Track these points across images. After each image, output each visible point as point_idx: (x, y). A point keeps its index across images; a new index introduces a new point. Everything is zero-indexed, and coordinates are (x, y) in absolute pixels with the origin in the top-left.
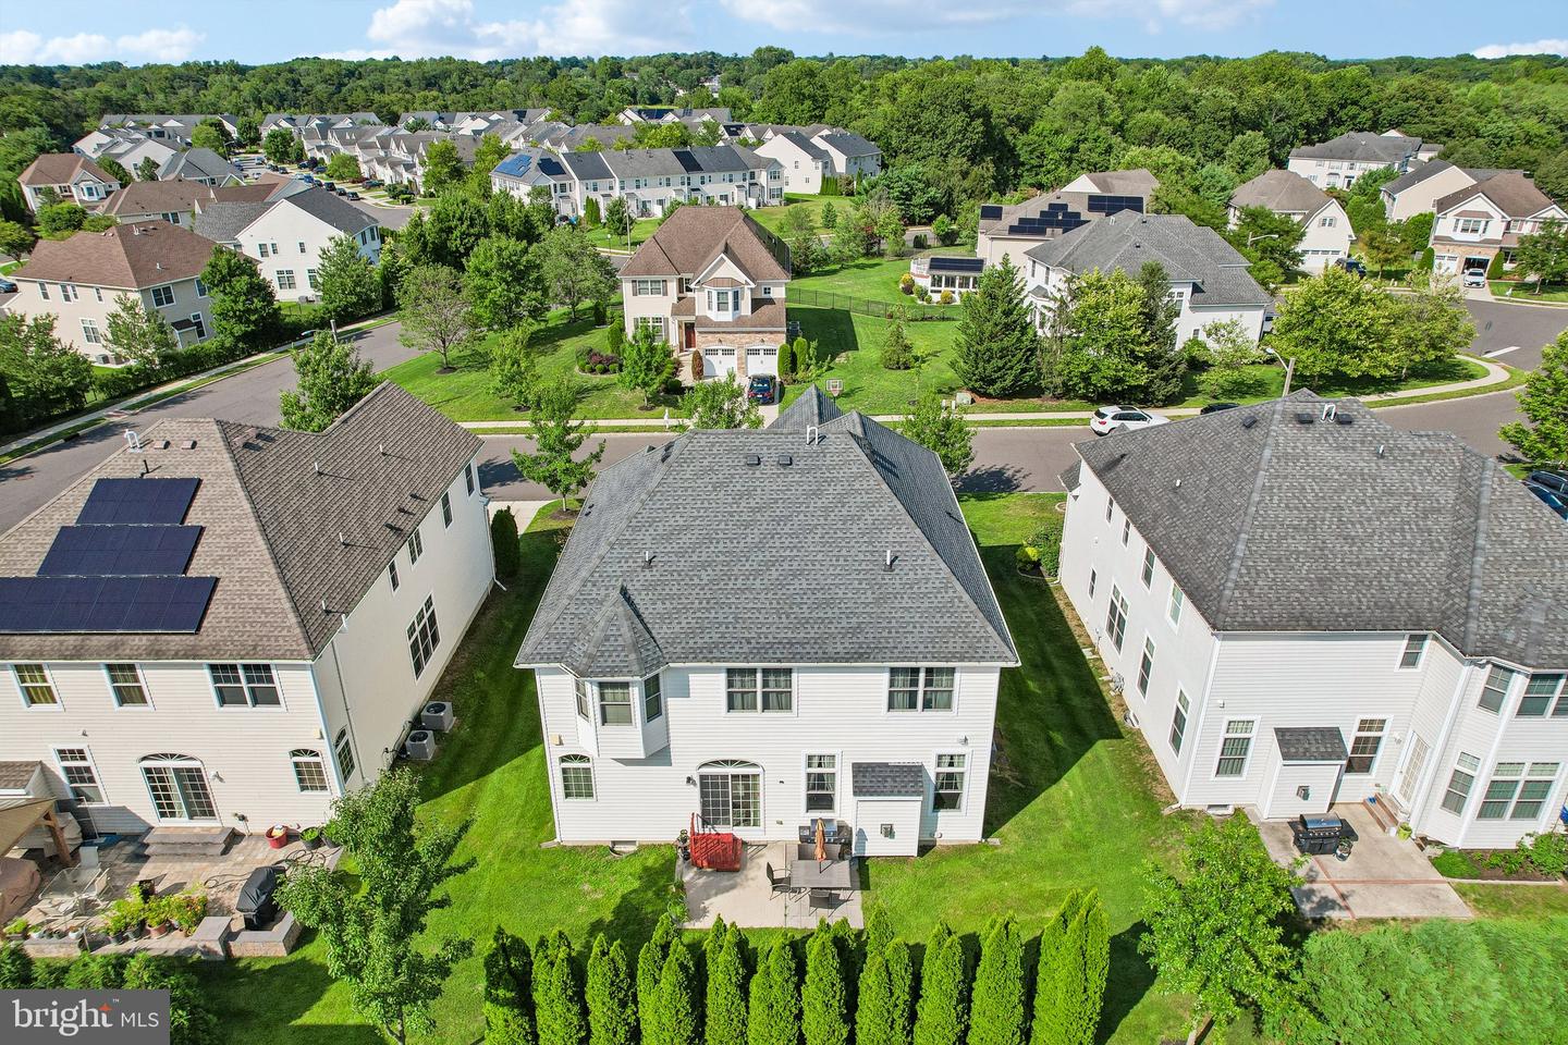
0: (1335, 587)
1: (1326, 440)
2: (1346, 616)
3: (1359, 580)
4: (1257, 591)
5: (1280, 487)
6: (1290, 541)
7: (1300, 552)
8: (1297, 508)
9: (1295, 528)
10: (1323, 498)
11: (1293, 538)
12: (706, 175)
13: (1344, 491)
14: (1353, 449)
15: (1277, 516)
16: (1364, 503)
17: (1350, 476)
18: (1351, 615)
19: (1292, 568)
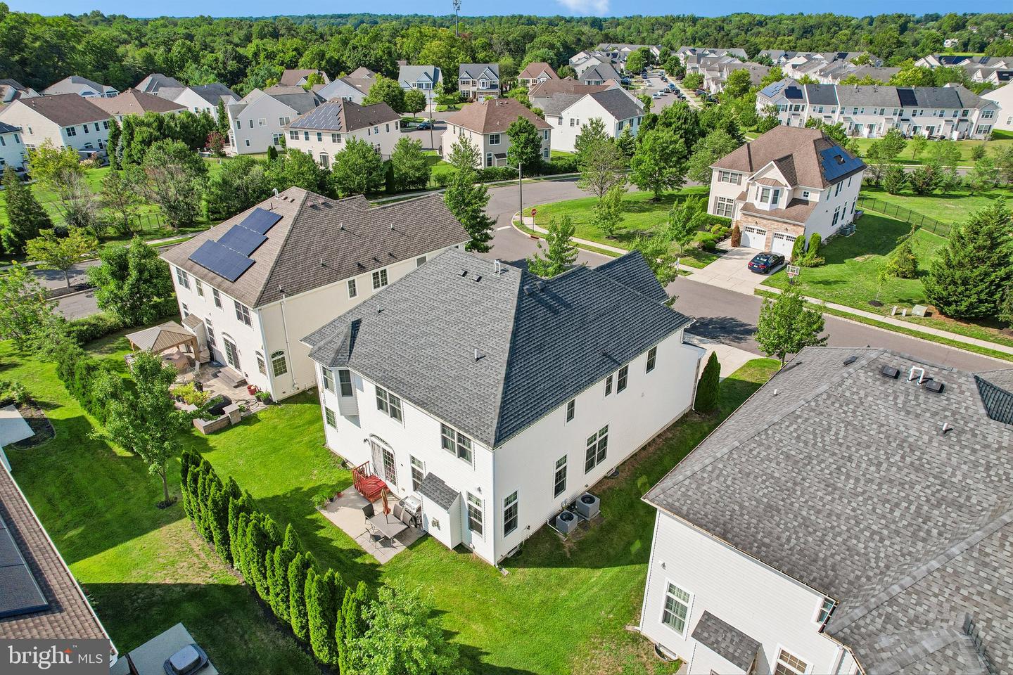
0: (777, 518)
1: (896, 398)
2: (764, 545)
3: (806, 523)
4: (705, 488)
5: (807, 420)
6: (773, 464)
7: (773, 477)
8: (806, 443)
9: (788, 457)
10: (840, 445)
11: (778, 464)
12: (919, 110)
13: (868, 447)
14: (918, 416)
15: (781, 441)
16: (880, 464)
17: (887, 437)
18: (767, 546)
19: (753, 486)
